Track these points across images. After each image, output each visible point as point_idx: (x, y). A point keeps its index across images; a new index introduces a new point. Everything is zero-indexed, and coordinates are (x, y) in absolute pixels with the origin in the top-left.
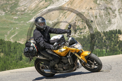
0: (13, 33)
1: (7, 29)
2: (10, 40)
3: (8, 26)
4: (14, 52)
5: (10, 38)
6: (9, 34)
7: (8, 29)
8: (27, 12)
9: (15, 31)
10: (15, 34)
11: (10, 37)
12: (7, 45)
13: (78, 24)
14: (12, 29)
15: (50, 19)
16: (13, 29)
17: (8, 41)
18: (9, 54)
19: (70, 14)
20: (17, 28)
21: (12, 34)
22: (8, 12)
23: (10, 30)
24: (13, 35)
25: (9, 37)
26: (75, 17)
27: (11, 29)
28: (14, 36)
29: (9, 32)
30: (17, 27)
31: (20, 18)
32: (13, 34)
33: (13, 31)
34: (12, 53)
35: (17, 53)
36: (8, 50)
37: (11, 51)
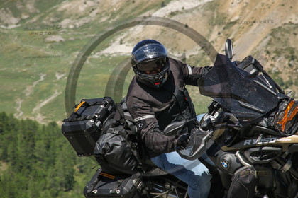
0: (45, 91)
1: (26, 76)
2: (32, 118)
3: (28, 66)
4: (46, 159)
5: (34, 110)
6: (31, 95)
7: (29, 77)
8: (96, 21)
9: (51, 86)
10: (52, 98)
11: (34, 106)
12: (24, 132)
13: (277, 64)
14: (42, 79)
15: (175, 45)
16: (46, 78)
17: (25, 119)
18: (28, 167)
19: (248, 30)
20: (58, 77)
21: (40, 95)
22: (27, 19)
23: (35, 83)
24: (44, 99)
25: (29, 106)
26: (266, 41)
27: (38, 77)
28: (46, 102)
29: (29, 90)
30: (60, 73)
31: (71, 41)
32: (45, 95)
33: (44, 86)
34: (39, 162)
35: (57, 163)
36: (26, 151)
37: (35, 157)
